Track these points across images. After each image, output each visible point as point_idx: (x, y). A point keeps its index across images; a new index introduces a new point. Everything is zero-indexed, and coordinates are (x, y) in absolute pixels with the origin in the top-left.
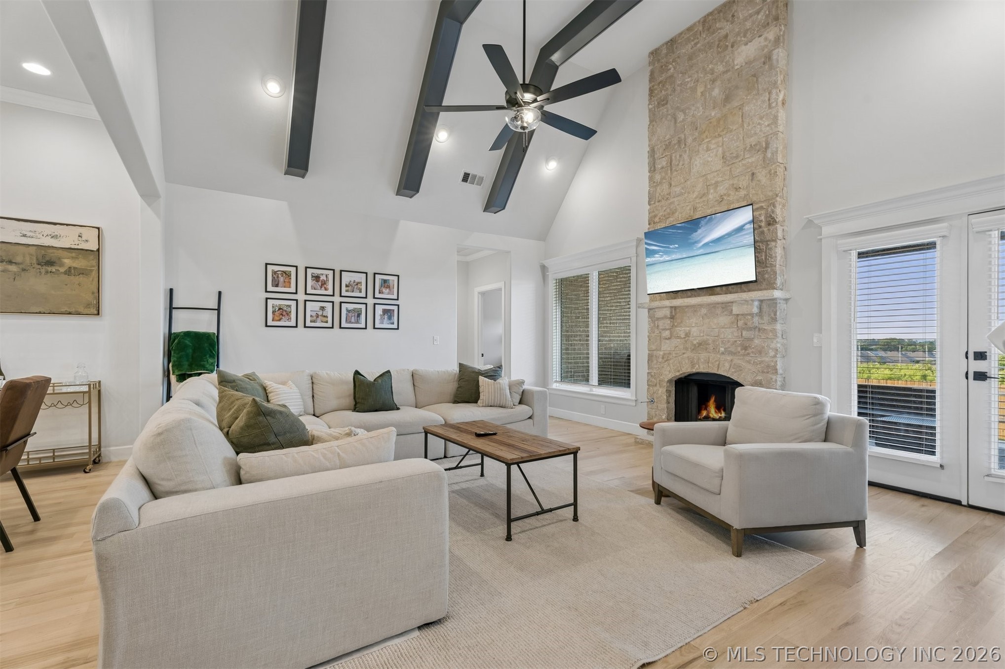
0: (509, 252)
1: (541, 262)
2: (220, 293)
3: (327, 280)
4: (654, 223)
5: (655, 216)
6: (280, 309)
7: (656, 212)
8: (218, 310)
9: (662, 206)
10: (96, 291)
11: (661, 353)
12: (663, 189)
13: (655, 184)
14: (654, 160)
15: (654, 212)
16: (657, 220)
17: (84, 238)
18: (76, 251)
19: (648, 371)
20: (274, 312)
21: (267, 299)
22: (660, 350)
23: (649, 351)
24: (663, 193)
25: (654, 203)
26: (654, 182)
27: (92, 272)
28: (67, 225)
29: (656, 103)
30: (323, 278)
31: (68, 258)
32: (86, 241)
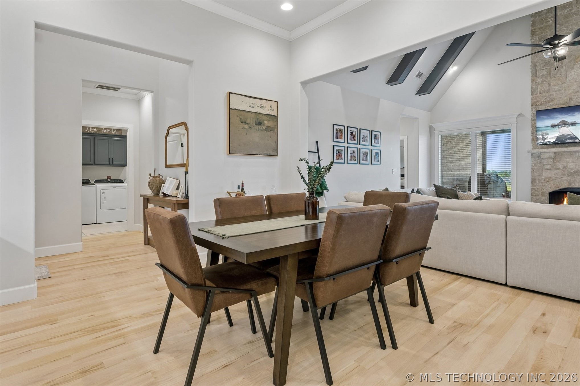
0: (417, 119)
1: (430, 125)
2: (317, 142)
3: (355, 135)
4: (536, 105)
5: (537, 102)
6: (339, 152)
7: (538, 99)
8: (318, 152)
9: (543, 97)
10: (276, 141)
11: (543, 177)
12: (544, 87)
13: (536, 84)
14: (536, 70)
15: (536, 99)
16: (538, 103)
17: (272, 108)
18: (269, 116)
19: (531, 188)
20: (336, 154)
21: (334, 146)
22: (542, 176)
23: (532, 176)
24: (544, 89)
25: (537, 94)
26: (536, 83)
27: (275, 129)
28: (266, 100)
29: (538, 39)
30: (354, 133)
31: (267, 121)
32: (273, 110)
